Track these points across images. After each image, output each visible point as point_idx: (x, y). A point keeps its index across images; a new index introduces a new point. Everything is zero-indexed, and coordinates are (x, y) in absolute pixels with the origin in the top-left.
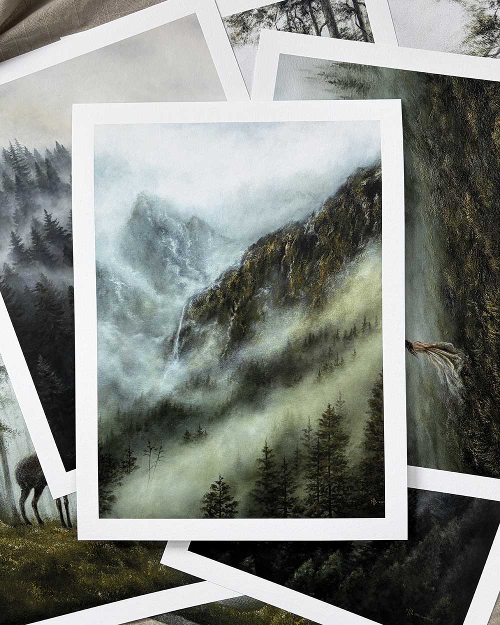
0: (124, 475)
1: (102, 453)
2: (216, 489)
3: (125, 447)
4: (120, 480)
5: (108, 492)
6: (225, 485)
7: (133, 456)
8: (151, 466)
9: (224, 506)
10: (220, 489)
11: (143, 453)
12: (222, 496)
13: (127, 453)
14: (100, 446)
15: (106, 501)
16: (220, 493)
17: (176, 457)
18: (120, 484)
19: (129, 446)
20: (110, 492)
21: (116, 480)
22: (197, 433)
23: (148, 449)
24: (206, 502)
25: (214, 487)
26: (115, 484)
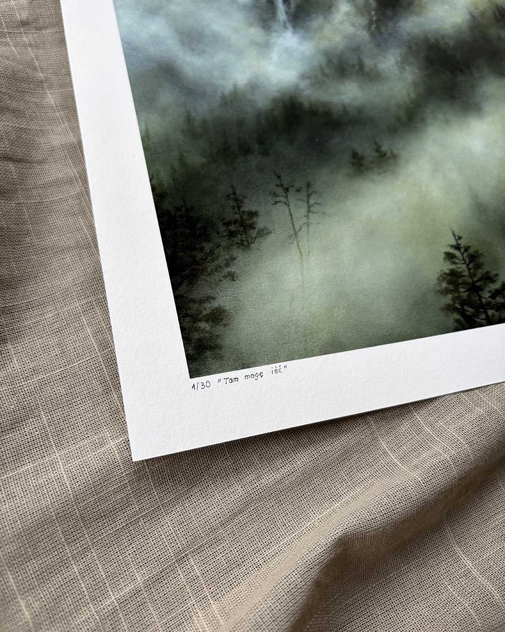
0: (236, 252)
1: (166, 205)
2: (457, 261)
3: (223, 189)
4: (227, 265)
5: (201, 302)
6: (471, 251)
7: (248, 206)
8: (297, 227)
9: (486, 295)
10: (464, 260)
11: (271, 200)
12: (475, 275)
13: (232, 203)
14: (158, 191)
15: (203, 325)
16: (469, 270)
17: (349, 203)
18: (232, 277)
19: (233, 187)
20: (209, 298)
21: (218, 268)
22: (376, 154)
23: (280, 191)
24: (446, 292)
25: (449, 256)
26: (217, 276)
